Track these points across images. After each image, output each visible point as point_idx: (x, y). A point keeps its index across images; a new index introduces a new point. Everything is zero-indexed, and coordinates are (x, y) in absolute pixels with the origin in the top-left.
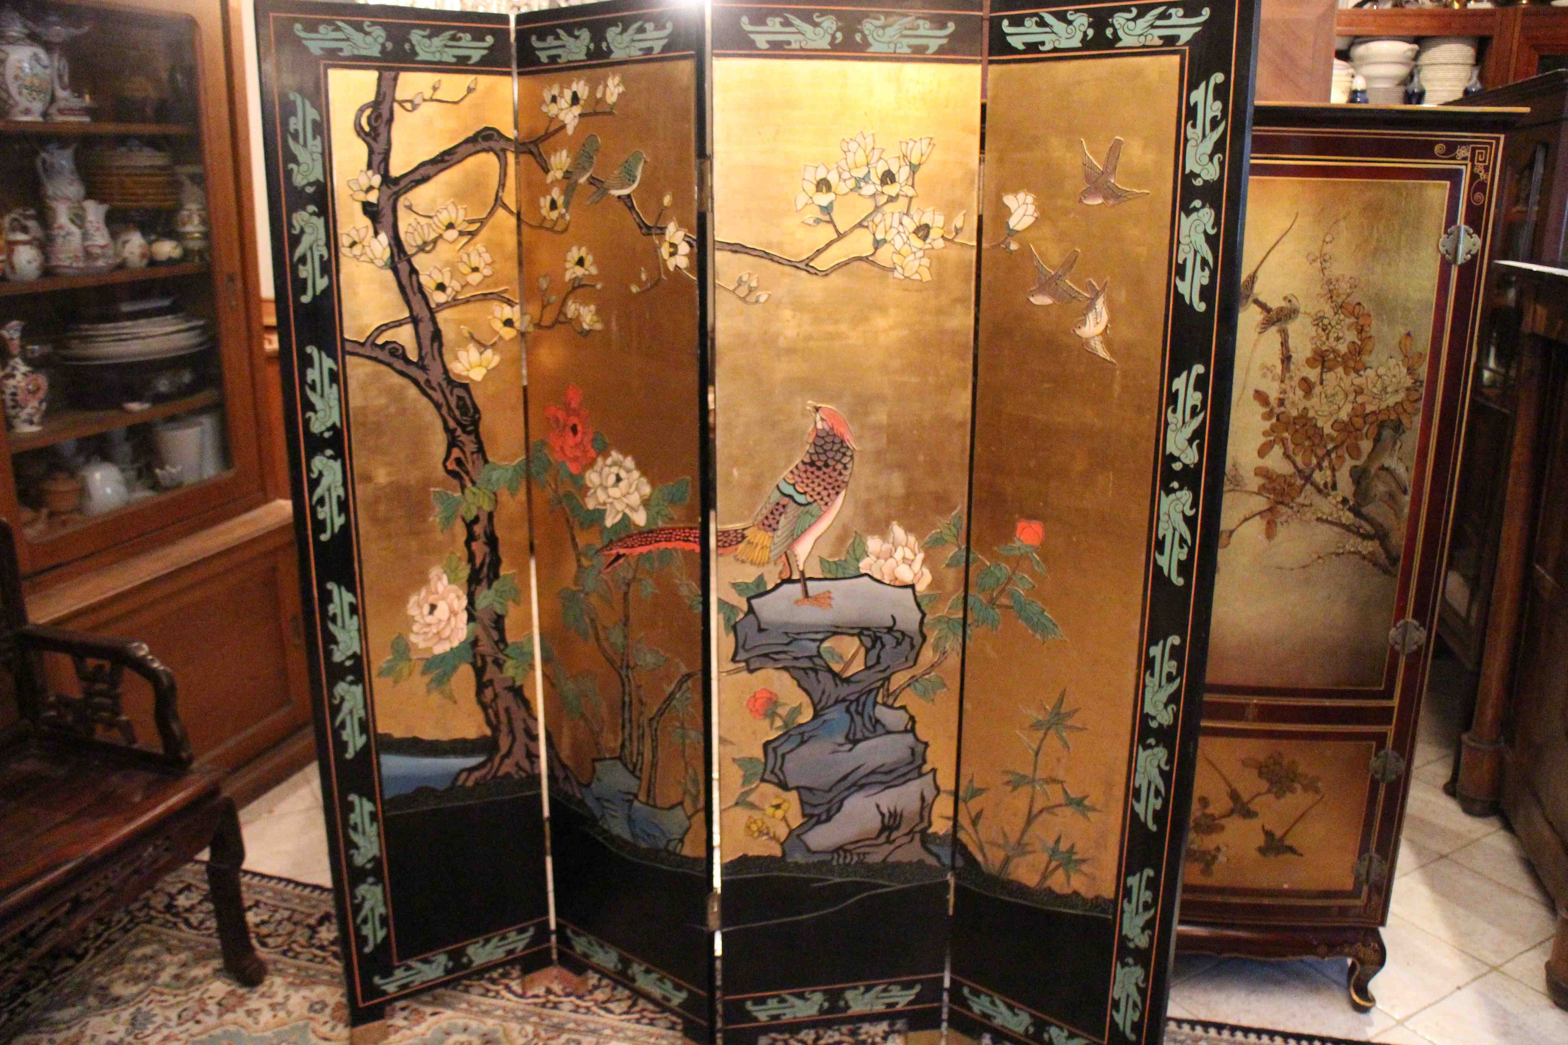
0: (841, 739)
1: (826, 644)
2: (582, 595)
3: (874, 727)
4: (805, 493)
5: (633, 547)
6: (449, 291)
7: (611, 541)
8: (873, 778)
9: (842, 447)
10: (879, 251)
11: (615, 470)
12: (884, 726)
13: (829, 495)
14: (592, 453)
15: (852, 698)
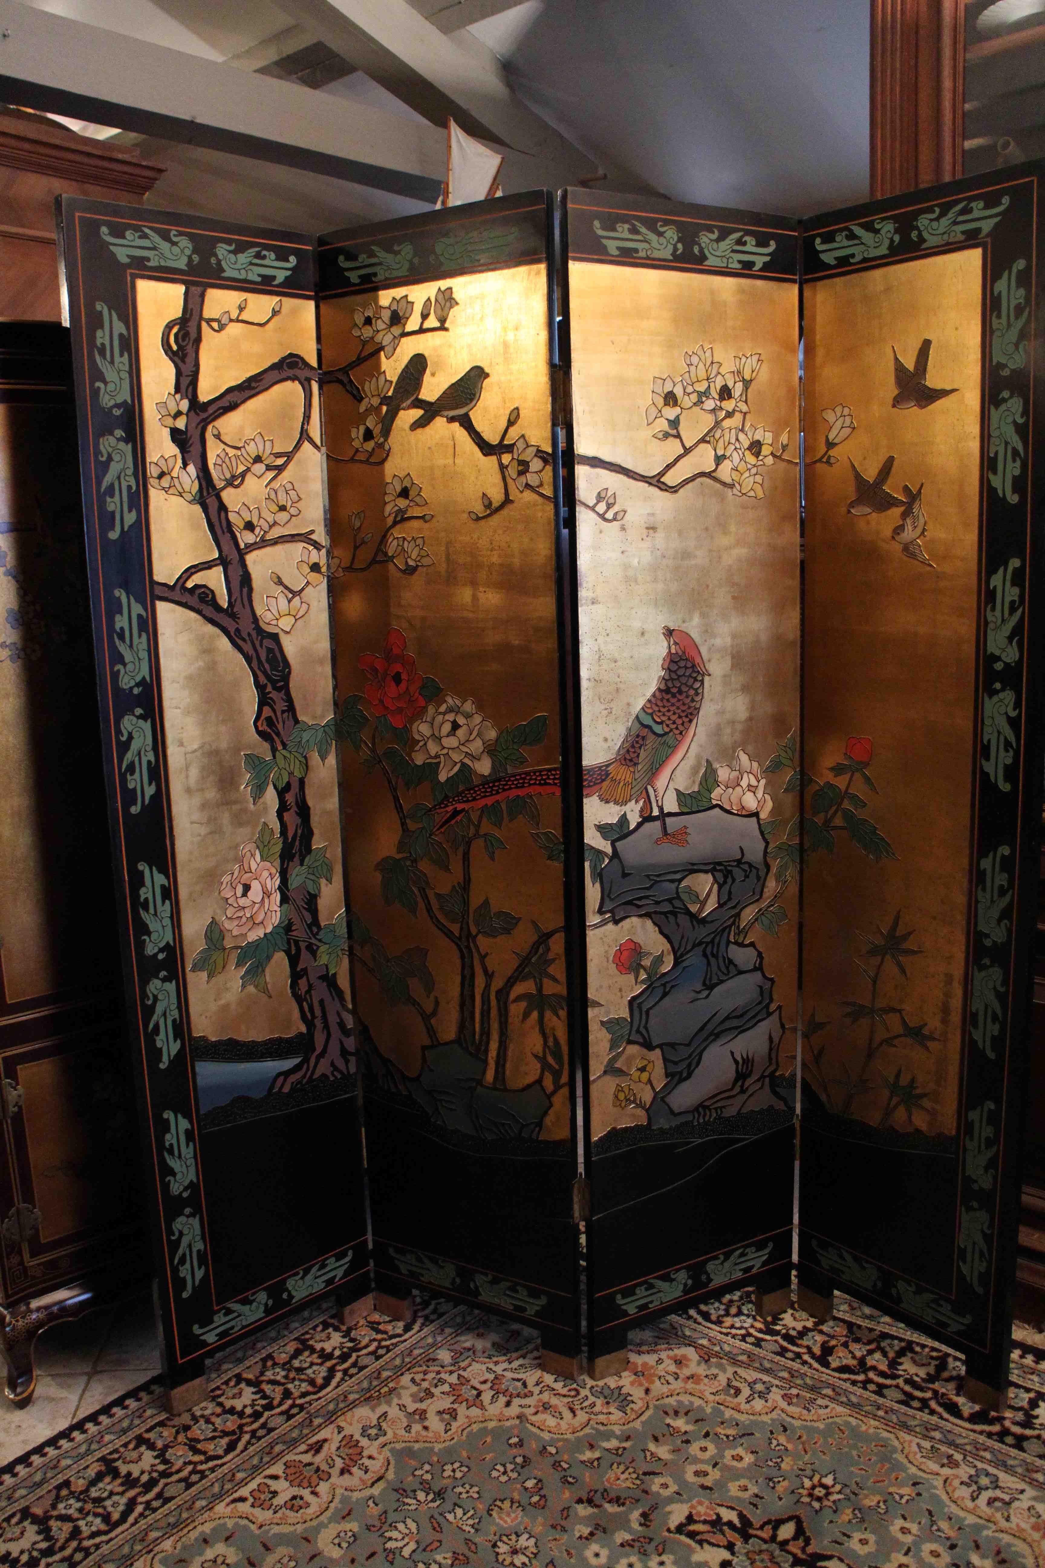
0: (699, 987)
1: (683, 884)
2: (408, 863)
3: (727, 968)
4: (661, 723)
5: (474, 799)
6: (257, 530)
7: (446, 797)
8: (727, 1025)
9: (694, 671)
10: (720, 467)
11: (451, 717)
12: (736, 966)
13: (683, 724)
14: (422, 703)
15: (708, 939)
